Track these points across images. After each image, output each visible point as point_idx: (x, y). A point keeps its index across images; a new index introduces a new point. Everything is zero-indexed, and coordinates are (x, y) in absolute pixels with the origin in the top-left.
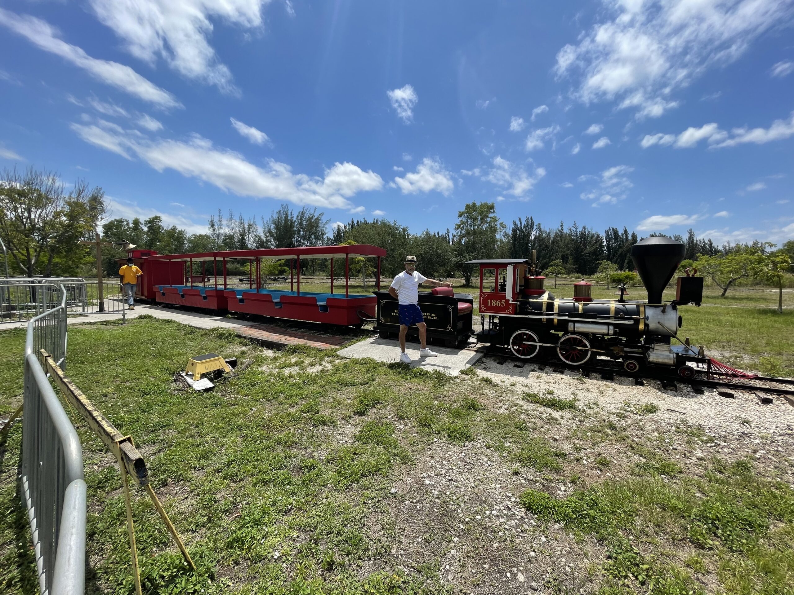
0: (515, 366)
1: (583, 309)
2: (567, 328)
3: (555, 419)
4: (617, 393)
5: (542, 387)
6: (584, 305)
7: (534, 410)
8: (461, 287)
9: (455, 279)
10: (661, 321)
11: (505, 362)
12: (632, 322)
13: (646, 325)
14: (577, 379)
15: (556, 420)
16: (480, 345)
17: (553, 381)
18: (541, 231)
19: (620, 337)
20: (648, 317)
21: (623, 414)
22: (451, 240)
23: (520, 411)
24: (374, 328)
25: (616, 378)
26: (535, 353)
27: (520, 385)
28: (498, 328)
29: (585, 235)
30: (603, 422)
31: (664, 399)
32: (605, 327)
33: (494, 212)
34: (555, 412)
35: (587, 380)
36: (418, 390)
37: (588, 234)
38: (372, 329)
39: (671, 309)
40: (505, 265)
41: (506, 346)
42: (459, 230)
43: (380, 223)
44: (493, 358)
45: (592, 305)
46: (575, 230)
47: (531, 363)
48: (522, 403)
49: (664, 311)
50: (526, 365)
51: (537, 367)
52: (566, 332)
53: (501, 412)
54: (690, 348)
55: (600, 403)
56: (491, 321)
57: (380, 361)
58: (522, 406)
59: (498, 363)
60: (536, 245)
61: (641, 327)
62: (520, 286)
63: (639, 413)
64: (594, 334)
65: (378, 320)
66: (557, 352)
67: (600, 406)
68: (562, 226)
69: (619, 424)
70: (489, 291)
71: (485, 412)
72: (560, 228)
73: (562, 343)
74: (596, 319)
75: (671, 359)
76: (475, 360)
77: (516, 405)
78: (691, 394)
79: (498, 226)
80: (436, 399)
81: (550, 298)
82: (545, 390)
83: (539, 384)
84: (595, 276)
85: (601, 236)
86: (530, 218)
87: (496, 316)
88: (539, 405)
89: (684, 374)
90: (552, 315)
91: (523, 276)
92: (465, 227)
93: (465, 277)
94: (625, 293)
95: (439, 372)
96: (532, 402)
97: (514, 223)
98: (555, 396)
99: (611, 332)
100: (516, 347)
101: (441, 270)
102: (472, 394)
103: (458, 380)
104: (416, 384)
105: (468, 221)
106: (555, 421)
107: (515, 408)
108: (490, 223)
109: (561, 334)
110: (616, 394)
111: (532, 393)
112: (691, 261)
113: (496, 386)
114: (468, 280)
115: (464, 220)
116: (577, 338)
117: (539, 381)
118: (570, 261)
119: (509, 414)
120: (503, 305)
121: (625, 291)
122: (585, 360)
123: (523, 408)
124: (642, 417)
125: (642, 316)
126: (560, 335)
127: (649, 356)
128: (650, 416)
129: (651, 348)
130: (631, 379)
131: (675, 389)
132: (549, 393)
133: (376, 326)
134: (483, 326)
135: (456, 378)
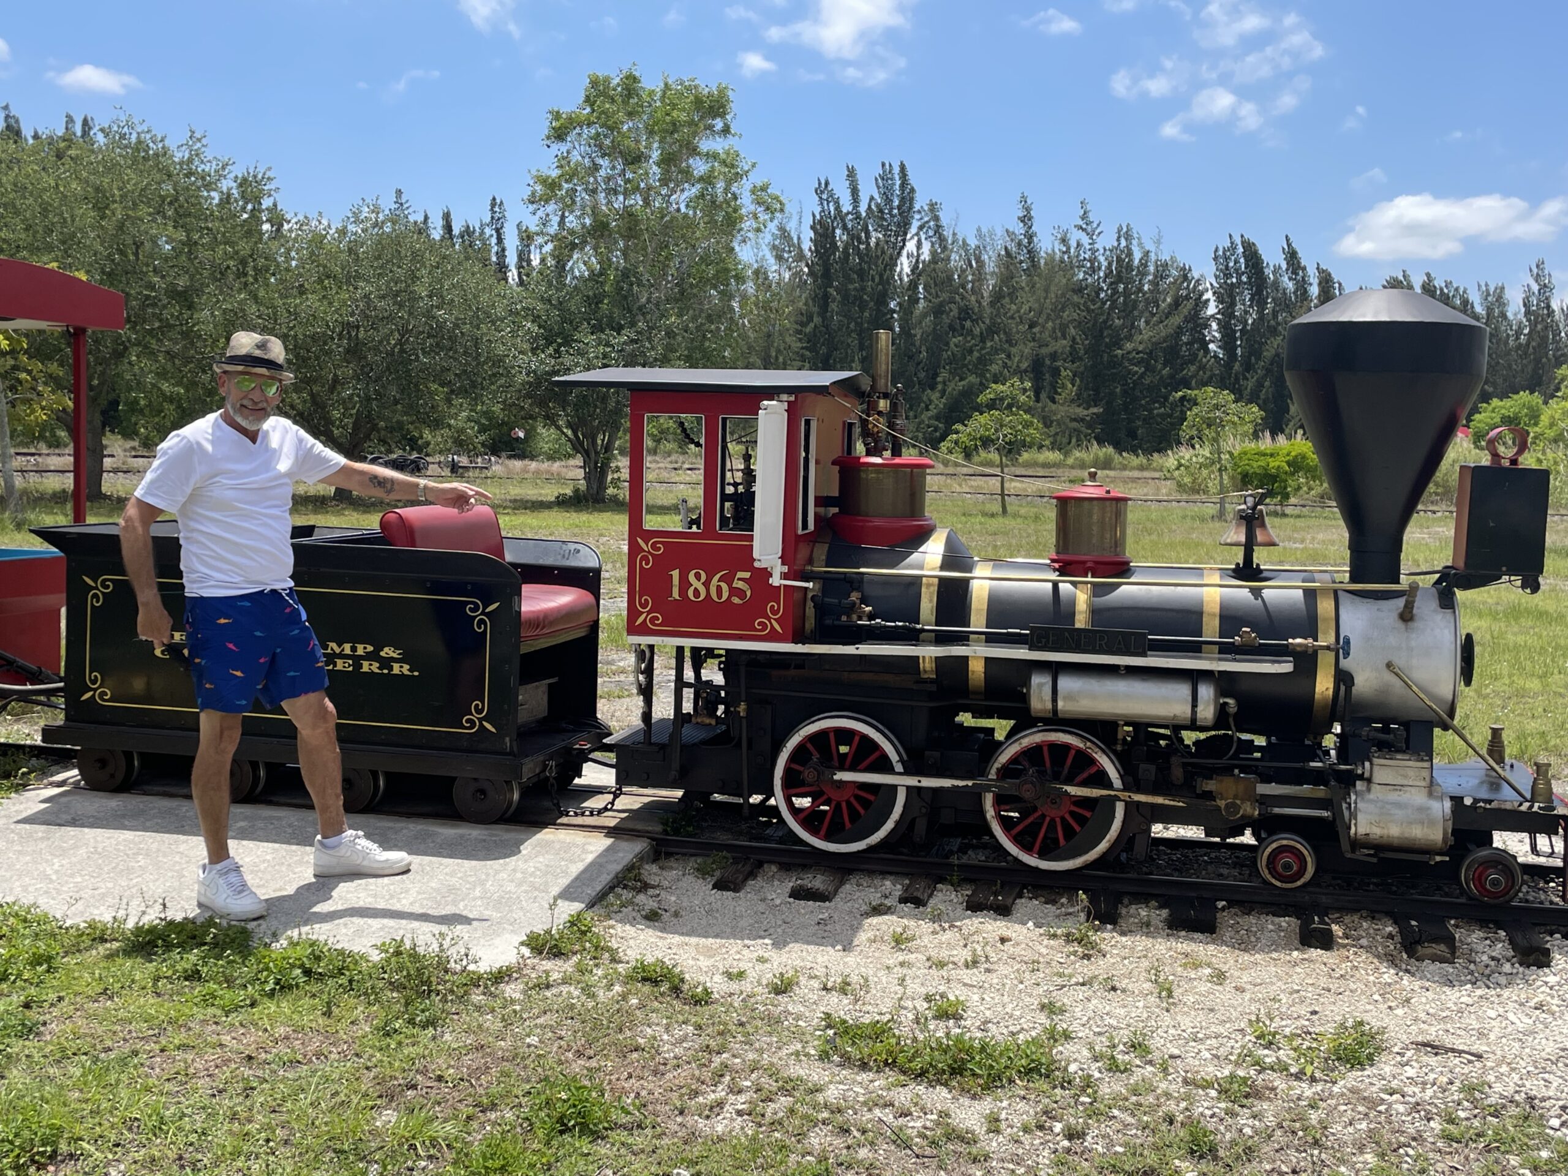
0: (798, 894)
1: (1095, 612)
2: (1025, 699)
3: (961, 1138)
4: (1229, 986)
5: (915, 987)
6: (1098, 590)
7: (871, 1105)
8: (562, 503)
9: (533, 465)
10: (1399, 661)
11: (752, 875)
12: (1286, 667)
13: (1343, 678)
14: (1069, 938)
15: (966, 1138)
16: (634, 799)
17: (966, 955)
18: (942, 239)
19: (1245, 736)
20: (1347, 642)
21: (1244, 1080)
22: (512, 259)
23: (805, 1117)
24: (47, 733)
25: (1226, 919)
26: (889, 825)
27: (816, 984)
28: (721, 709)
29: (1129, 267)
30: (1164, 1127)
31: (1408, 1001)
32: (1183, 690)
33: (726, 130)
34: (965, 1101)
35: (1108, 938)
36: (294, 1063)
37: (1144, 264)
38: (38, 740)
39: (1434, 604)
40: (751, 399)
41: (756, 799)
42: (551, 207)
43: (101, 139)
44: (692, 863)
45: (1129, 591)
46: (1085, 240)
47: (871, 873)
48: (814, 1073)
49: (1407, 616)
50: (847, 887)
51: (898, 890)
52: (1025, 720)
53: (720, 1129)
54: (1506, 773)
55: (1156, 1043)
56: (689, 675)
57: (76, 918)
58: (818, 1090)
59: (720, 886)
60: (922, 304)
61: (1324, 685)
62: (820, 501)
63: (1309, 1070)
64: (1141, 726)
65: (74, 686)
66: (982, 813)
67: (1156, 1056)
68: (1026, 219)
69: (1228, 1128)
70: (673, 523)
71: (639, 1140)
72: (1019, 229)
73: (1006, 772)
74: (1143, 654)
75: (1432, 823)
76: (605, 879)
77: (788, 1087)
78: (1507, 968)
79: (746, 202)
80: (390, 1096)
81: (954, 559)
82: (928, 998)
83: (899, 971)
84: (1170, 460)
85: (1196, 274)
86: (896, 170)
87: (711, 653)
88: (892, 1076)
89: (1480, 881)
90: (962, 639)
91: (837, 452)
92: (582, 196)
93: (586, 454)
94: (1260, 537)
95: (414, 956)
96: (864, 1066)
97: (823, 190)
98: (971, 1029)
99: (1207, 712)
100: (805, 802)
101: (461, 416)
102: (579, 1054)
103: (512, 990)
104: (281, 1031)
105: (596, 168)
106: (961, 1148)
107: (785, 1101)
108: (708, 180)
109: (1001, 727)
110: (1224, 994)
111: (867, 1020)
112: (1536, 399)
113: (703, 999)
114: (597, 472)
115: (576, 157)
116: (1067, 747)
117: (901, 957)
118: (1069, 389)
119: (754, 1139)
120: (740, 593)
121: (1263, 525)
122: (1103, 846)
123: (820, 1098)
124: (1319, 1087)
125: (1326, 639)
126: (999, 736)
127: (1353, 815)
128: (1352, 1078)
129: (1361, 777)
130: (1284, 921)
131: (1450, 952)
132: (943, 1015)
133: (60, 719)
134: (648, 702)
135: (501, 976)
